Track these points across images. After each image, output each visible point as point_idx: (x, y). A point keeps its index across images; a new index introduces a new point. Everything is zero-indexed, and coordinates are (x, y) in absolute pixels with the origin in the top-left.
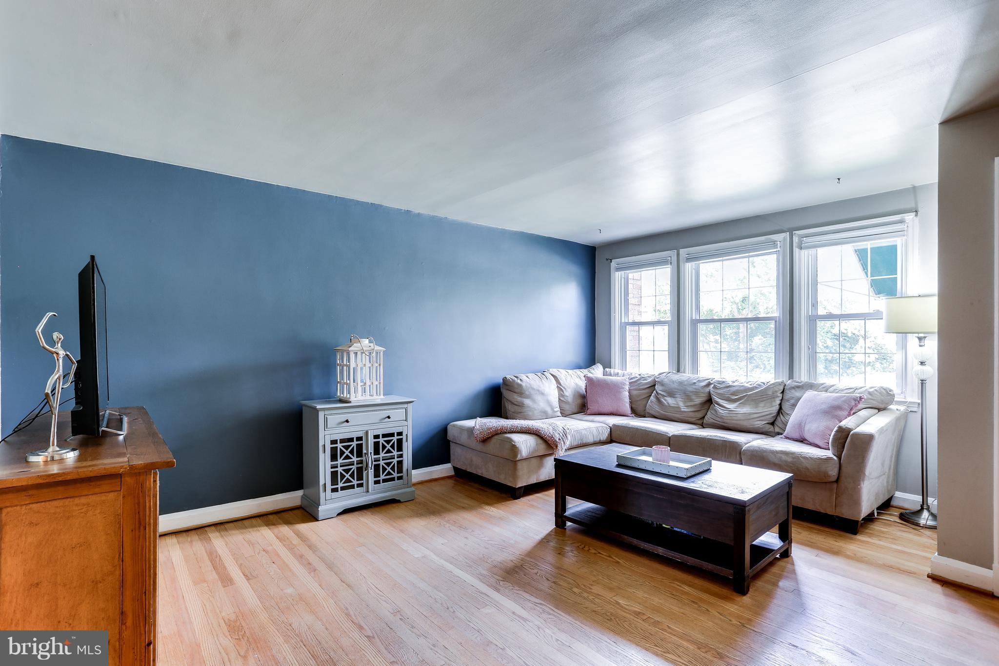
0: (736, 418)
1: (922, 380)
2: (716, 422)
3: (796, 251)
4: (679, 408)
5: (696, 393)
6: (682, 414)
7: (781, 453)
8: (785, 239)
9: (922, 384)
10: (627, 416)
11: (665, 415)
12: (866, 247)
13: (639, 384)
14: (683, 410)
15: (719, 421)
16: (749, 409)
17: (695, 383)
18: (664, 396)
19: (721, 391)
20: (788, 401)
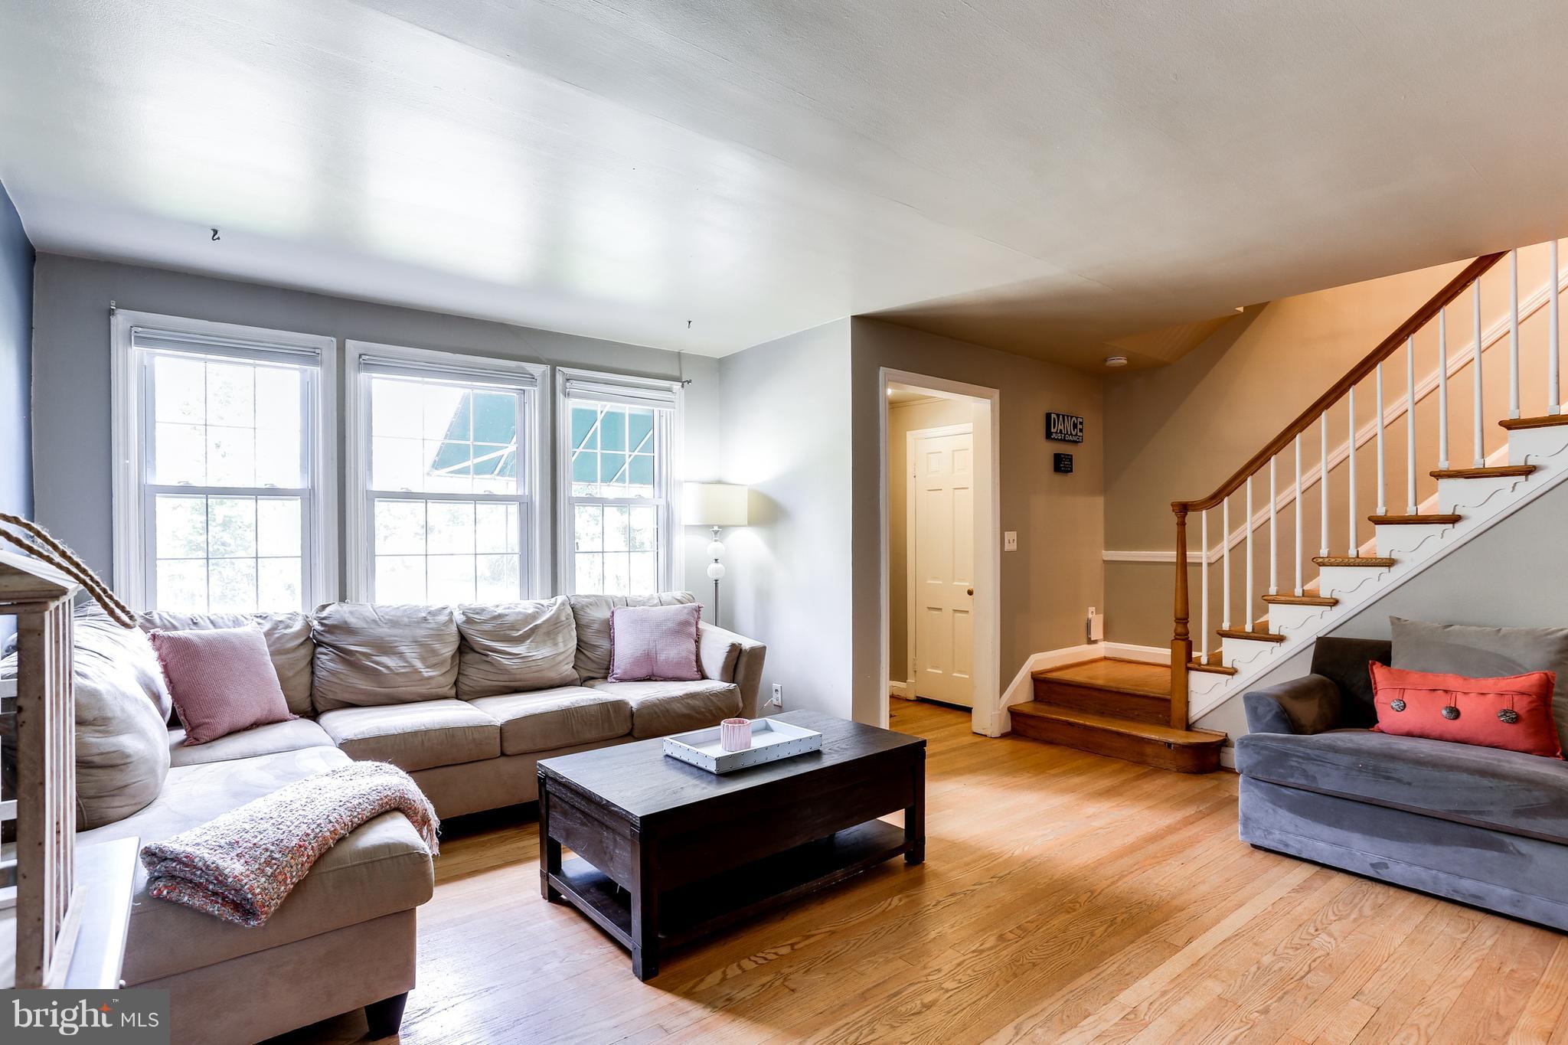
0: (534, 669)
1: (716, 581)
2: (490, 683)
3: (560, 396)
4: (417, 672)
5: (439, 635)
6: (423, 685)
7: (687, 698)
8: (544, 374)
9: (716, 584)
10: (286, 721)
11: (387, 695)
12: (623, 411)
13: (279, 638)
14: (426, 675)
15: (501, 681)
16: (548, 650)
17: (425, 619)
18: (367, 655)
19: (487, 627)
20: (588, 627)
